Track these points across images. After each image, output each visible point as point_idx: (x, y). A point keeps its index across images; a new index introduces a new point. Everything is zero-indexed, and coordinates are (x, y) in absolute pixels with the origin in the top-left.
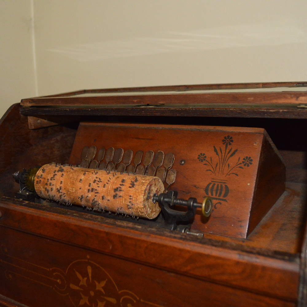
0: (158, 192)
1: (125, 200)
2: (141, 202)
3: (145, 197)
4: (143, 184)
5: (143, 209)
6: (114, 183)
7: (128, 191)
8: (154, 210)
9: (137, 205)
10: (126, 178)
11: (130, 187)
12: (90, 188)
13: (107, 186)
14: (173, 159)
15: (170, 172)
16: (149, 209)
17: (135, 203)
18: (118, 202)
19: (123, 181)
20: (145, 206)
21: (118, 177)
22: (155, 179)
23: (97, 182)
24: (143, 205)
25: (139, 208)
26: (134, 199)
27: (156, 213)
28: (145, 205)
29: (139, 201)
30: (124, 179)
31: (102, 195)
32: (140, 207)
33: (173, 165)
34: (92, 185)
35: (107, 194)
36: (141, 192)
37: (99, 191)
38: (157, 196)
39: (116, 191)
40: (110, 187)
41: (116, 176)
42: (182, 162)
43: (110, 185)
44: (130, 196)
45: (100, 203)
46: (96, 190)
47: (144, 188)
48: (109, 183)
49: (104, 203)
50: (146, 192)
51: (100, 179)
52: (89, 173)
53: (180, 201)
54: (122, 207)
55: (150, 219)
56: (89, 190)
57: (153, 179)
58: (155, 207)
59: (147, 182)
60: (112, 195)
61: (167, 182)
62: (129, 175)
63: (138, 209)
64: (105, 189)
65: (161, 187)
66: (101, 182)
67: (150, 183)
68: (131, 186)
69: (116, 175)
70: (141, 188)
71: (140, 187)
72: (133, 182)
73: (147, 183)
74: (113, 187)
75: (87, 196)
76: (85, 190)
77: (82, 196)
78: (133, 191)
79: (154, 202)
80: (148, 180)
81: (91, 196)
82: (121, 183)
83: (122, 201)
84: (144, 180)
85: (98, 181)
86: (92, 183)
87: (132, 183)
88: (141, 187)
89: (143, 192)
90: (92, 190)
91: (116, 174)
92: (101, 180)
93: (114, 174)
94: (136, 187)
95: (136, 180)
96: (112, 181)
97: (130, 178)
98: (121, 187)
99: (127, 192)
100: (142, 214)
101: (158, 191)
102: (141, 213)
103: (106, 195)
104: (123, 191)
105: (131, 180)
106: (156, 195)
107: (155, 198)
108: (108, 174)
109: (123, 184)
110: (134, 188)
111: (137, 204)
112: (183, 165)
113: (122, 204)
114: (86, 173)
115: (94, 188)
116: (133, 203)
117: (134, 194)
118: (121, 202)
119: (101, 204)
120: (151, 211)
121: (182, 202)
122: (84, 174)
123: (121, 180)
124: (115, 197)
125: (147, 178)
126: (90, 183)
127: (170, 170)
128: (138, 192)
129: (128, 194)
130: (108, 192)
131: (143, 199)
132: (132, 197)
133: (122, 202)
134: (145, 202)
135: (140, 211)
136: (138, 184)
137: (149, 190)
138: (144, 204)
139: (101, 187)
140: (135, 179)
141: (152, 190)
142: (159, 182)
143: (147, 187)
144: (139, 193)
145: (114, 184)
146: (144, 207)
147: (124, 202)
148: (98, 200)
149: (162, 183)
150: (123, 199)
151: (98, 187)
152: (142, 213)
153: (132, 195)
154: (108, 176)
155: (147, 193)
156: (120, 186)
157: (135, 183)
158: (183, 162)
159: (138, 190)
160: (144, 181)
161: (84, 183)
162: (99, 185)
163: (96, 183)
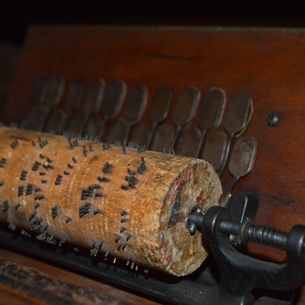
0: (204, 201)
1: (111, 222)
2: (151, 233)
3: (165, 218)
4: (160, 180)
5: (157, 252)
6: (83, 174)
7: (119, 199)
8: (192, 252)
9: (142, 241)
10: (117, 161)
11: (123, 188)
12: (25, 184)
13: (66, 181)
14: (250, 109)
15: (240, 144)
16: (175, 250)
17: (136, 232)
18: (92, 227)
19: (107, 168)
20: (164, 244)
21: (96, 158)
22: (196, 165)
23: (41, 169)
24: (157, 241)
25: (147, 247)
26: (133, 222)
27: (197, 258)
28: (163, 239)
29: (148, 229)
30: (111, 162)
31: (54, 204)
32: (149, 246)
33: (248, 126)
34: (29, 177)
35: (66, 202)
36: (153, 204)
37: (46, 194)
38: (200, 214)
39: (88, 198)
40: (72, 184)
41: (90, 155)
42: (272, 119)
43: (74, 179)
44: (124, 214)
45: (49, 224)
46: (38, 190)
47: (161, 192)
48: (71, 171)
49: (59, 225)
50: (169, 202)
51: (49, 161)
52: (27, 143)
53: (265, 234)
54: (104, 239)
55: (179, 276)
56: (21, 189)
57: (189, 165)
58: (194, 242)
59: (172, 174)
60: (78, 208)
61: (231, 171)
62: (125, 153)
63: (145, 250)
64: (60, 188)
65: (213, 187)
66: (52, 168)
67: (180, 176)
68: (126, 183)
69: (91, 150)
70: (154, 193)
71: (152, 188)
72: (134, 173)
73: (173, 176)
74: (79, 184)
75: (19, 205)
76: (13, 189)
77: (6, 203)
78: (133, 198)
79: (192, 228)
80: (174, 170)
81: (27, 204)
82: (102, 175)
83: (101, 224)
84: (163, 168)
85: (44, 166)
86: (29, 171)
87: (129, 176)
88: (155, 189)
89: (160, 204)
90: (30, 188)
91: (90, 148)
92: (51, 164)
93: (88, 149)
94: (141, 187)
95: (142, 169)
96: (79, 168)
97: (126, 161)
98: (102, 184)
99: (116, 201)
100: (157, 265)
101: (205, 197)
102: (152, 260)
103: (62, 206)
104: (105, 197)
105: (129, 167)
106: (199, 211)
107: (194, 218)
108: (72, 147)
109: (107, 176)
110: (134, 191)
111: (143, 236)
112: (274, 125)
113: (102, 233)
114: (18, 143)
115: (35, 183)
116: (132, 233)
117: (133, 208)
118: (100, 227)
119: (52, 227)
120: (183, 255)
121: (270, 236)
122: (13, 146)
123: (101, 166)
124: (84, 211)
125: (174, 163)
126: (25, 169)
127: (240, 140)
128: (146, 204)
129: (118, 206)
130: (66, 197)
131: (158, 225)
132: (128, 217)
133: (104, 227)
134: (164, 232)
135: (149, 256)
136: (146, 179)
137: (178, 196)
138: (161, 236)
139: (51, 183)
140: (139, 165)
141: (187, 197)
142: (209, 174)
143: (170, 189)
144: (148, 205)
145: (85, 176)
146: (161, 247)
147: (107, 228)
148: (45, 215)
149: (217, 176)
150: (106, 219)
151: (44, 182)
152: (156, 261)
153: (128, 210)
154: (71, 153)
155: (172, 206)
156: (97, 182)
157: (140, 177)
158: (275, 119)
159: (145, 197)
160: (163, 172)
161: (11, 169)
162: (45, 178)
163: (38, 172)
